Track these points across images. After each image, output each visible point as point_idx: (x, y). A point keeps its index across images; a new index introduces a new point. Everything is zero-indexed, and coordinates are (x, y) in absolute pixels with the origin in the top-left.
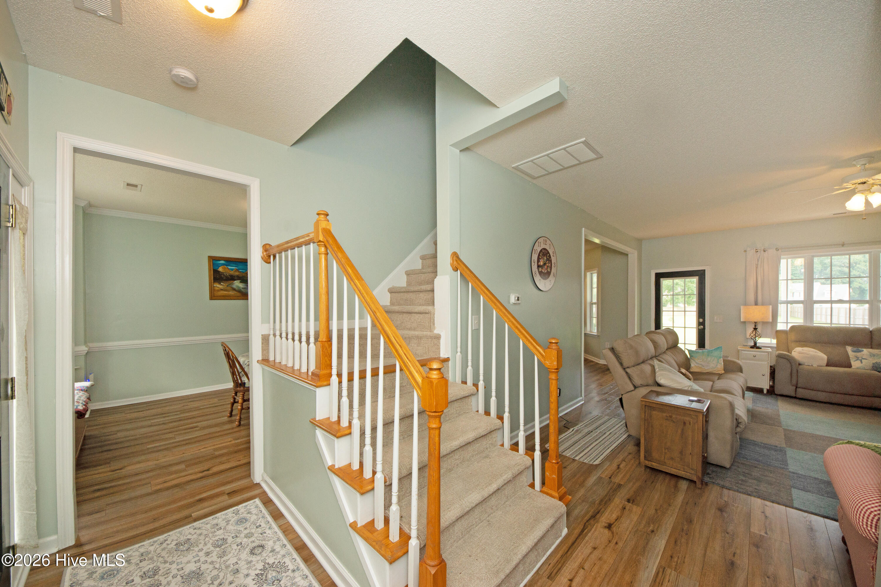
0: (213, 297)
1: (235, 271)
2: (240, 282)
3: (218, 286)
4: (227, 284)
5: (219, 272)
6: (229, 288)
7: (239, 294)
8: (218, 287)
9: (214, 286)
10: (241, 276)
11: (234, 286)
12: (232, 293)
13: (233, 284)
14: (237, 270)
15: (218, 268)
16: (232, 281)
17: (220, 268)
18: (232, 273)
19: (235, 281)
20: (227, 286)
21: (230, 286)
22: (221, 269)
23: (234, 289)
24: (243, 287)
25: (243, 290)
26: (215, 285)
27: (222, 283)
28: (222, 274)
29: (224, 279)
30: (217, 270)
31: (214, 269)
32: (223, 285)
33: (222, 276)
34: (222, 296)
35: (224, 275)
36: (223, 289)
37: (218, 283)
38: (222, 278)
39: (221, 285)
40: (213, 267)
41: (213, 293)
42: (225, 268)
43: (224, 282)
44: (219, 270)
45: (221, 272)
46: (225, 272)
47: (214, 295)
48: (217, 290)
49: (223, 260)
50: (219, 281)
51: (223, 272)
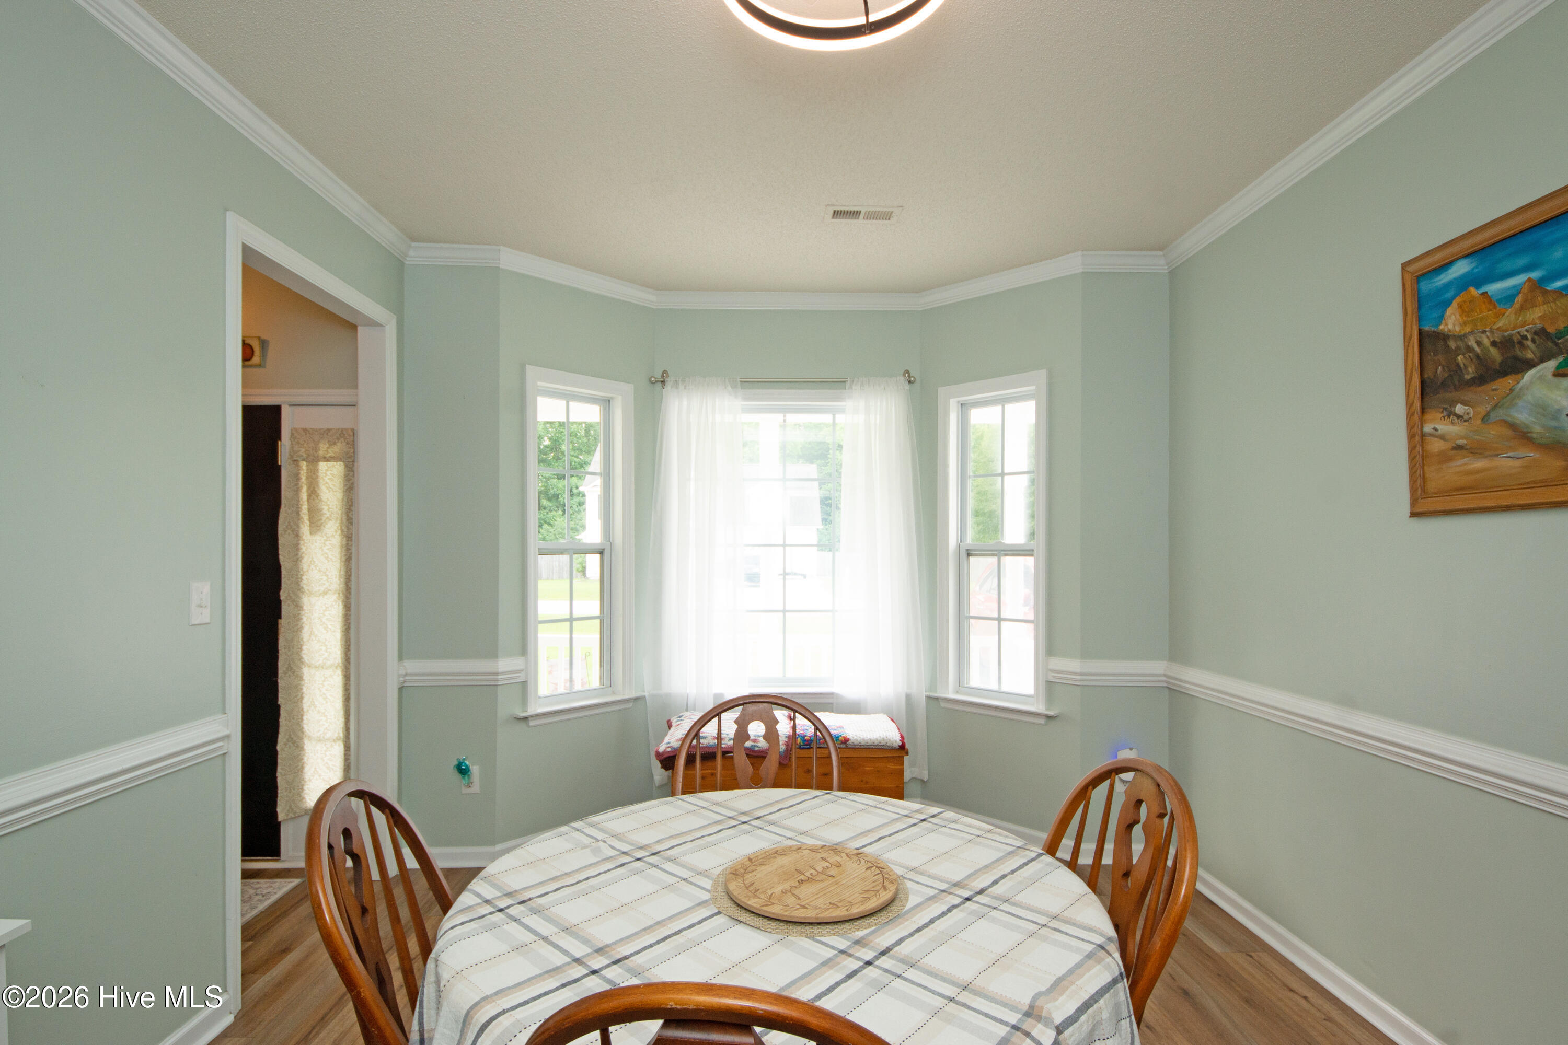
0: (1423, 503)
1: (1528, 304)
2: (1557, 374)
3: (1444, 427)
4: (1482, 409)
5: (1445, 337)
6: (1493, 432)
7: (1552, 466)
8: (1442, 437)
9: (1423, 435)
10: (1562, 325)
11: (1521, 414)
12: (1508, 462)
14: (1538, 287)
15: (1441, 318)
16: (1509, 381)
17: (1449, 311)
18: (1508, 321)
19: (1529, 375)
20: (1485, 418)
21: (1500, 411)
22: (1452, 322)
23: (1521, 435)
26: (1428, 428)
27: (1459, 409)
28: (1458, 348)
29: (1468, 377)
30: (1441, 327)
31: (1421, 333)
32: (1466, 417)
33: (1460, 358)
34: (1462, 489)
35: (1470, 349)
36: (1465, 442)
37: (1445, 409)
38: (1458, 370)
39: (1459, 417)
40: (1420, 319)
41: (1427, 475)
42: (1472, 300)
43: (1468, 395)
44: (1450, 326)
45: (1461, 338)
46: (1472, 333)
47: (1432, 486)
48: (1444, 458)
49: (1466, 256)
50: (1448, 395)
51: (1465, 335)
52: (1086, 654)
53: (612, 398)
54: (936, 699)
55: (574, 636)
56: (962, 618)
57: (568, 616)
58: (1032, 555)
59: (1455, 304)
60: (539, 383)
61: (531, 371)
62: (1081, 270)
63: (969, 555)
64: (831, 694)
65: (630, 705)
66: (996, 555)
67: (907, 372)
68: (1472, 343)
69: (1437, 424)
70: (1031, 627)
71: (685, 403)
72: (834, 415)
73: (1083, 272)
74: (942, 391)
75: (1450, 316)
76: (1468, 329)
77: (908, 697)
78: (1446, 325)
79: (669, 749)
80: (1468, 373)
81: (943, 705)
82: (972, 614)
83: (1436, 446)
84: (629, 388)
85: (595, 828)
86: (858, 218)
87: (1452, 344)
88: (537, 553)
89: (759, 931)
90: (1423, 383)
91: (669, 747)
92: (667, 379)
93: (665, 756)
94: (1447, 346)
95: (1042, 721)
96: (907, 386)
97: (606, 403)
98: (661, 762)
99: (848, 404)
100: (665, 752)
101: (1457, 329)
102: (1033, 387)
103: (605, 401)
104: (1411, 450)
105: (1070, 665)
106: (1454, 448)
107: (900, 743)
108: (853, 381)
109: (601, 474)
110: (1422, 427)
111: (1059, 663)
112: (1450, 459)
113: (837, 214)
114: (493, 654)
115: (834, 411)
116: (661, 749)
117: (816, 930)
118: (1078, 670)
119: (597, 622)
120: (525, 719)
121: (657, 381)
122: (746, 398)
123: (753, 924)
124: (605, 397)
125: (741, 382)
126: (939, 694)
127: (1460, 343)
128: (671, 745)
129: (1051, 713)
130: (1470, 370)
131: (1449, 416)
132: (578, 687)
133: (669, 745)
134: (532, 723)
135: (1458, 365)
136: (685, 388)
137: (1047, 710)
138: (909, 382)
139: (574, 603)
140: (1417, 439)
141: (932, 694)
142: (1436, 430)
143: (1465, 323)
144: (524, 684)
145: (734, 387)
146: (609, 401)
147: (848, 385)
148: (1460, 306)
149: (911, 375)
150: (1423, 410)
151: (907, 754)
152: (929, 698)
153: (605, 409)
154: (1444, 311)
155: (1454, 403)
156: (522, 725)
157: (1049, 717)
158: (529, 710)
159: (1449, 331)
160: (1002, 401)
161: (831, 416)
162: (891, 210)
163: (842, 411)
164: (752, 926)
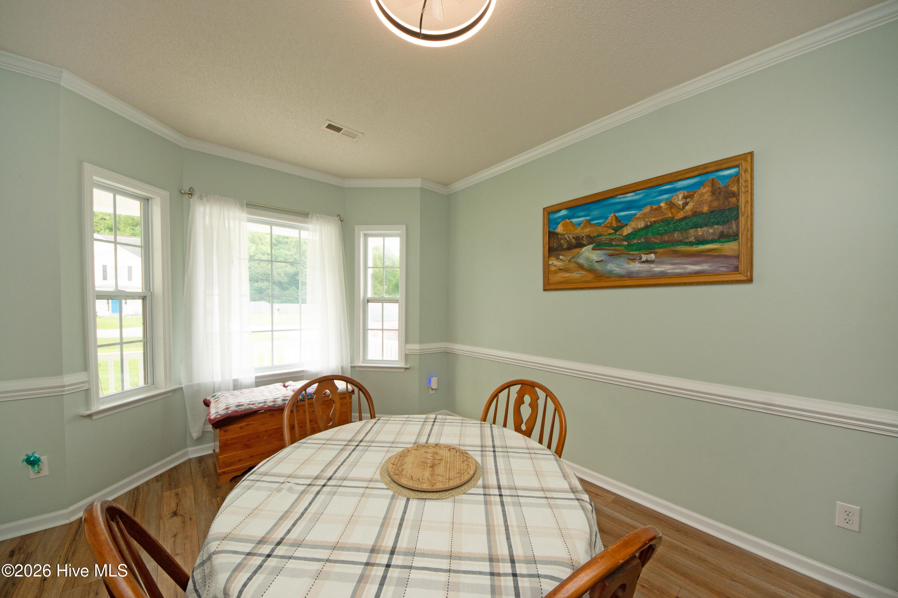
0: (548, 286)
1: (585, 227)
2: (593, 249)
3: (556, 263)
4: (569, 258)
5: (557, 234)
6: (572, 265)
7: (590, 276)
8: (555, 266)
9: (549, 265)
10: (595, 234)
11: (581, 261)
12: (576, 275)
13: (578, 255)
14: (588, 222)
15: (556, 228)
16: (578, 250)
17: (559, 226)
18: (578, 231)
19: (584, 249)
20: (569, 261)
21: (574, 259)
22: (560, 229)
23: (581, 267)
24: (598, 259)
25: (598, 266)
26: (550, 262)
27: (561, 257)
28: (561, 238)
29: (564, 247)
30: (556, 230)
31: (549, 232)
32: (563, 260)
33: (562, 241)
34: (561, 282)
35: (566, 239)
36: (563, 268)
37: (556, 257)
38: (561, 245)
39: (561, 260)
40: (549, 227)
41: (549, 277)
42: (567, 223)
43: (564, 253)
44: (559, 231)
45: (561, 235)
46: (566, 234)
47: (551, 281)
48: (555, 272)
49: (566, 209)
50: (558, 253)
51: (564, 234)
52: (421, 342)
53: (151, 198)
54: (354, 367)
55: (124, 353)
56: (365, 330)
57: (119, 341)
58: (398, 303)
59: (561, 224)
60: (95, 178)
61: (87, 167)
62: (420, 187)
63: (368, 302)
64: (302, 371)
65: (171, 394)
66: (381, 302)
67: (339, 215)
68: (566, 237)
69: (554, 262)
70: (397, 332)
71: (208, 210)
72: (300, 231)
73: (421, 188)
74: (357, 227)
75: (559, 227)
76: (565, 232)
77: (342, 367)
78: (558, 230)
79: (219, 416)
80: (565, 246)
81: (357, 369)
82: (369, 328)
83: (553, 268)
84: (166, 193)
85: (267, 476)
86: (339, 132)
87: (560, 237)
88: (95, 298)
89: (439, 500)
90: (549, 248)
91: (218, 415)
92: (193, 193)
93: (217, 420)
94: (558, 237)
95: (403, 370)
96: (340, 222)
97: (146, 201)
98: (213, 425)
99: (310, 226)
100: (215, 419)
101: (562, 232)
102: (400, 232)
103: (145, 199)
104: (544, 269)
105: (416, 347)
106: (559, 270)
107: (352, 389)
108: (313, 215)
109: (141, 247)
110: (548, 262)
111: (410, 346)
112: (557, 273)
113: (330, 127)
114: (59, 372)
115: (300, 229)
116: (212, 417)
117: (463, 488)
118: (419, 348)
119: (141, 344)
120: (90, 416)
121: (185, 193)
122: (249, 213)
123: (433, 498)
124: (146, 196)
125: (247, 204)
126: (356, 364)
127: (562, 236)
128: (219, 413)
129: (408, 367)
130: (565, 245)
131: (558, 259)
132: (127, 387)
133: (218, 414)
134: (95, 417)
135: (561, 243)
136: (208, 201)
137: (405, 365)
138: (341, 220)
139: (124, 330)
140: (547, 265)
141: (353, 365)
142: (553, 263)
143: (564, 230)
144: (87, 391)
145: (242, 206)
146: (148, 200)
147: (310, 216)
148: (563, 225)
149: (341, 217)
150: (549, 257)
151: (354, 394)
152: (351, 367)
153: (144, 204)
154: (557, 226)
155: (560, 255)
156: (88, 421)
157: (406, 369)
158: (93, 409)
159: (559, 232)
160: (384, 236)
161: (297, 231)
162: (357, 133)
163: (307, 229)
164: (434, 499)
